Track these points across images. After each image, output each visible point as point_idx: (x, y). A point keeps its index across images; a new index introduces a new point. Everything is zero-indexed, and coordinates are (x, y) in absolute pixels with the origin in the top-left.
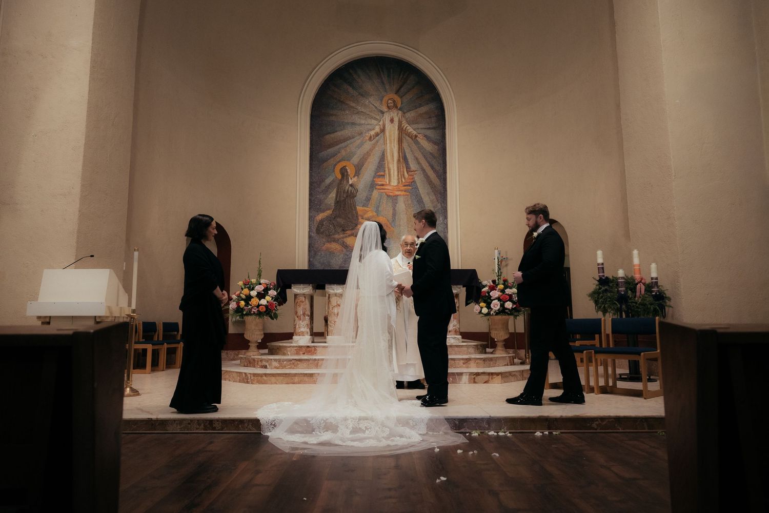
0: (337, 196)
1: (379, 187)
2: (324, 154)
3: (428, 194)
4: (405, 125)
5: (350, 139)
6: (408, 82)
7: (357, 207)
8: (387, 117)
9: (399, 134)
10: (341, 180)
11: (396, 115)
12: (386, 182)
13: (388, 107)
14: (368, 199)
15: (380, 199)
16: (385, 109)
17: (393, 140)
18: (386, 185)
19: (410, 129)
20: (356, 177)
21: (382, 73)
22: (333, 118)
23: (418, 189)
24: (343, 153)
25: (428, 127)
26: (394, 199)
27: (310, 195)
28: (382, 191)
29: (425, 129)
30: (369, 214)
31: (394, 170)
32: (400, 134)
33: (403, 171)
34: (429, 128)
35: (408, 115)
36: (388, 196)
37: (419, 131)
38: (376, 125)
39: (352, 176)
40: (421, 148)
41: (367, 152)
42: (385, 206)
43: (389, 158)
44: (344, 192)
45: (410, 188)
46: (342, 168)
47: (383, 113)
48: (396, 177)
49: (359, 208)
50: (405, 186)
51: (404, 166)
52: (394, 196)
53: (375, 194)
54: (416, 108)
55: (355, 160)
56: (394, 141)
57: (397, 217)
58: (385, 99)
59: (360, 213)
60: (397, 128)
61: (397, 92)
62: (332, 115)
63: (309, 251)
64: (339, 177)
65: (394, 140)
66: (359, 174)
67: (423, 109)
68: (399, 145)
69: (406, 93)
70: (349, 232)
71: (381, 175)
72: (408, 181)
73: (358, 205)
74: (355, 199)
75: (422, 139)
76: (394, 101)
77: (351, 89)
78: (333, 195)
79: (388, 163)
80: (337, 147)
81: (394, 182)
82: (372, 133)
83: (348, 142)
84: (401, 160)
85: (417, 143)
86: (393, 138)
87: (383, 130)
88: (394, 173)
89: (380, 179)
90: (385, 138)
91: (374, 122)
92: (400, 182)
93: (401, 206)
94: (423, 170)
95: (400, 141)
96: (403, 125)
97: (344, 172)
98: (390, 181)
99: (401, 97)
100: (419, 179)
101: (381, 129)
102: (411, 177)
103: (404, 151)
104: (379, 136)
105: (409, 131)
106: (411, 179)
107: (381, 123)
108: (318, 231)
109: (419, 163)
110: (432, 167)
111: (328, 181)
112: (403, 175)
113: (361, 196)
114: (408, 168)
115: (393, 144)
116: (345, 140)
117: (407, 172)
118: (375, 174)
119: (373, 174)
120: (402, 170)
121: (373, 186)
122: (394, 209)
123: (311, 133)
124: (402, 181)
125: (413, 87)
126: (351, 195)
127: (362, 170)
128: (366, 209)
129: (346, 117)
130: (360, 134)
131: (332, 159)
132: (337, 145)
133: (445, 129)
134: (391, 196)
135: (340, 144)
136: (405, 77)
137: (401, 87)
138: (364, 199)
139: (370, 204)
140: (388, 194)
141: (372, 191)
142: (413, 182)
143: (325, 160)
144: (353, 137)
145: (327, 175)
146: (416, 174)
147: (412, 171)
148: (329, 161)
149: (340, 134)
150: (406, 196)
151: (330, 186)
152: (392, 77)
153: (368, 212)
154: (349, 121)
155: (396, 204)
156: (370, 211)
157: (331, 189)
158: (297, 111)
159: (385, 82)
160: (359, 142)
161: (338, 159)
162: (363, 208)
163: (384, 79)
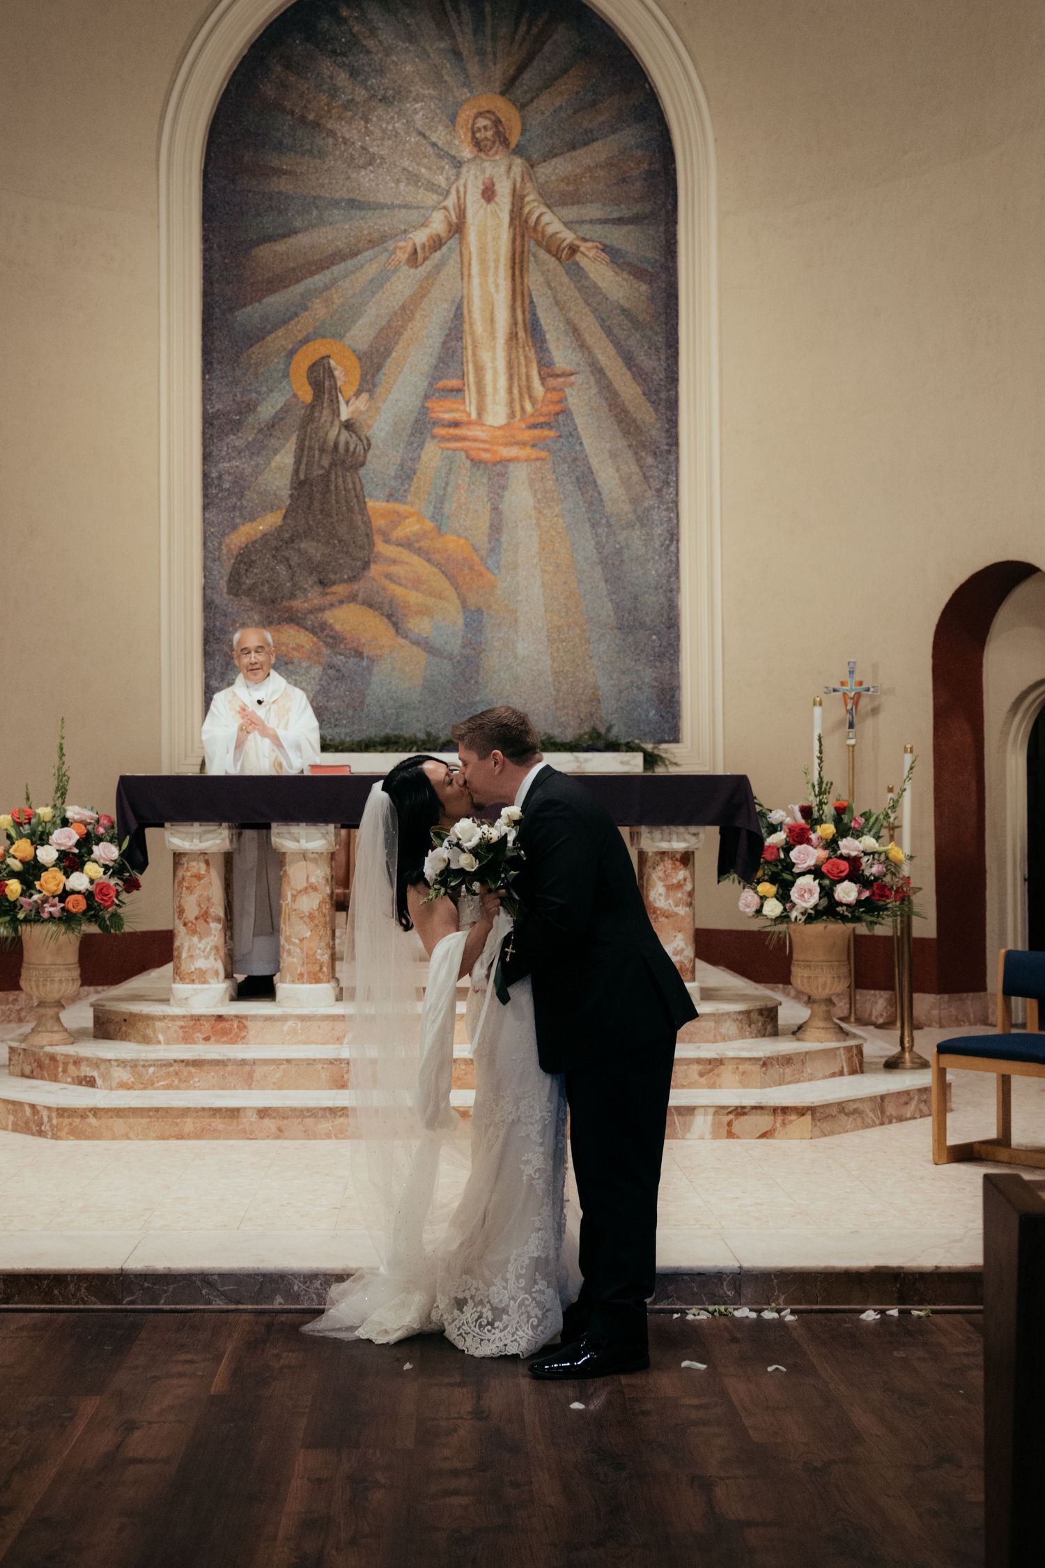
0: (298, 462)
1: (444, 431)
2: (249, 314)
3: (614, 455)
4: (535, 208)
5: (343, 258)
6: (548, 48)
8: (472, 181)
10: (312, 407)
12: (469, 415)
13: (478, 145)
14: (407, 473)
15: (448, 475)
17: (492, 264)
18: (469, 423)
19: (553, 224)
20: (365, 396)
21: (453, 19)
22: (283, 185)
23: (579, 438)
24: (319, 309)
25: (615, 215)
26: (495, 473)
27: (207, 457)
28: (453, 445)
29: (604, 222)
30: (410, 528)
32: (518, 242)
33: (528, 377)
34: (620, 221)
35: (546, 171)
36: (476, 463)
37: (586, 230)
38: (434, 208)
39: (350, 390)
40: (588, 291)
41: (403, 308)
42: (463, 500)
43: (479, 328)
44: (322, 450)
45: (552, 434)
46: (314, 364)
47: (458, 164)
48: (502, 395)
49: (375, 505)
50: (533, 426)
51: (532, 354)
52: (495, 464)
53: (432, 454)
54: (574, 148)
55: (361, 334)
56: (497, 267)
57: (504, 538)
58: (466, 114)
59: (379, 523)
60: (506, 218)
61: (507, 88)
62: (279, 172)
63: (207, 655)
64: (306, 394)
65: (497, 261)
66: (374, 386)
67: (599, 152)
69: (538, 93)
70: (340, 589)
71: (452, 390)
72: (545, 410)
73: (371, 496)
74: (362, 472)
75: (595, 259)
76: (497, 122)
77: (344, 75)
78: (285, 458)
79: (475, 347)
80: (299, 288)
81: (497, 414)
82: (420, 237)
83: (336, 269)
84: (521, 334)
85: (577, 273)
86: (491, 256)
87: (457, 228)
88: (495, 382)
89: (448, 404)
90: (465, 252)
91: (432, 199)
92: (518, 414)
93: (521, 496)
94: (598, 371)
95: (518, 265)
96: (526, 210)
97: (321, 378)
98: (481, 410)
99: (522, 107)
100: (582, 402)
101: (450, 224)
102: (554, 396)
103: (532, 302)
104: (444, 249)
105: (550, 230)
106: (552, 402)
107: (451, 202)
108: (235, 582)
109: (583, 346)
110: (629, 360)
111: (267, 411)
112: (529, 388)
113: (381, 462)
115: (491, 280)
116: (323, 264)
117: (543, 380)
118: (431, 384)
119: (423, 385)
120: (523, 370)
121: (422, 427)
122: (495, 509)
123: (205, 239)
124: (523, 409)
125: (565, 71)
127: (384, 370)
128: (401, 508)
129: (326, 181)
130: (378, 241)
131: (280, 333)
132: (298, 281)
133: (675, 222)
134: (486, 463)
135: (306, 278)
136: (535, 30)
137: (521, 69)
138: (393, 474)
139: (412, 489)
140: (473, 454)
141: (421, 446)
142: (562, 411)
143: (255, 336)
144: (354, 254)
145: (264, 389)
146: (571, 385)
147: (558, 376)
148: (269, 338)
149: (307, 241)
150: (538, 464)
151: (273, 426)
152: (488, 31)
153: (407, 517)
154: (337, 196)
155: (504, 488)
156: (412, 515)
157: (279, 438)
158: (158, 160)
159: (465, 53)
160: (371, 270)
161: (299, 331)
162: (391, 505)
163: (460, 39)
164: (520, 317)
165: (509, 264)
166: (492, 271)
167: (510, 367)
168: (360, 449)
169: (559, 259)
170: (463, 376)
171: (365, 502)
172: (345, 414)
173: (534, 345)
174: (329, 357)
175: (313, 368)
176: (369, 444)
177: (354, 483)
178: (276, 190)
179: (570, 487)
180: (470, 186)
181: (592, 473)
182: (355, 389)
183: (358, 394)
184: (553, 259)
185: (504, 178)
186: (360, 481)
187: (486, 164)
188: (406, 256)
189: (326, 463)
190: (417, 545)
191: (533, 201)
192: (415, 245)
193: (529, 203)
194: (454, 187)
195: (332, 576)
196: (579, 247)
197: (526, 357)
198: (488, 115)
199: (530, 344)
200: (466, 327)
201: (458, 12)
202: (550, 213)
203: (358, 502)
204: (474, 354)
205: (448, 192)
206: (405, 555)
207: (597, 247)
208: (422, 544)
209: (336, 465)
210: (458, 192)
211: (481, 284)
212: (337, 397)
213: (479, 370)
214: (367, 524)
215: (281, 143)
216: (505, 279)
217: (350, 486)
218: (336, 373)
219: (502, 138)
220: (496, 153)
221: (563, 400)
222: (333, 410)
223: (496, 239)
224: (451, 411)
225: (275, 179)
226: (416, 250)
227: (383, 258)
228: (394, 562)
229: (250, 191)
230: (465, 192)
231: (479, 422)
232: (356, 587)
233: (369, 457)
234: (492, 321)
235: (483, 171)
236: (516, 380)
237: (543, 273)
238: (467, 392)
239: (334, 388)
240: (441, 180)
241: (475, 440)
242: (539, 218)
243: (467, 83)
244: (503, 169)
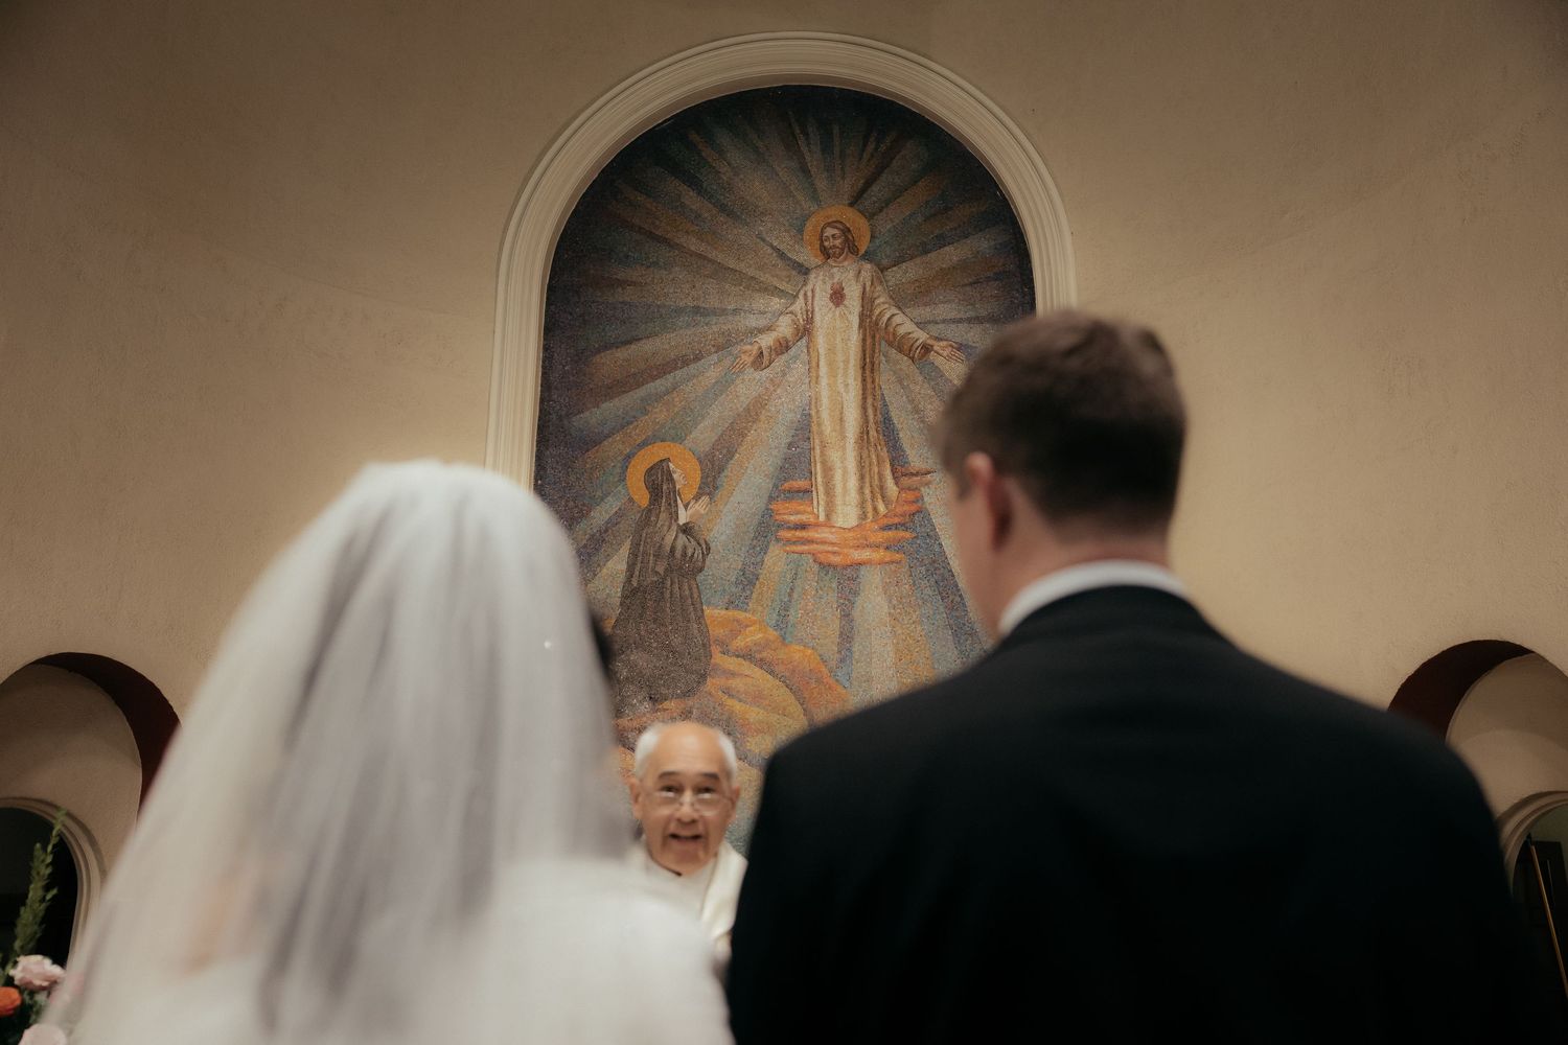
0: (631, 567)
1: (788, 534)
2: (589, 419)
4: (885, 309)
5: (686, 362)
6: (895, 164)
7: (707, 612)
8: (819, 286)
9: (864, 340)
11: (852, 277)
13: (826, 253)
14: (748, 579)
15: (794, 579)
17: (841, 365)
18: (817, 525)
19: (904, 325)
20: (705, 499)
21: (801, 141)
22: (627, 295)
23: (937, 538)
24: (660, 414)
25: (971, 314)
26: (845, 578)
28: (800, 548)
29: (960, 321)
30: (751, 637)
31: (845, 472)
32: (869, 341)
33: (881, 476)
34: (978, 320)
35: (896, 275)
36: (825, 567)
39: (688, 495)
40: (943, 389)
41: (747, 410)
42: (810, 607)
43: (828, 427)
44: (657, 556)
45: (907, 535)
46: (652, 468)
48: (853, 496)
49: (714, 613)
50: (888, 527)
51: (884, 454)
52: (845, 567)
53: (776, 559)
54: (926, 252)
55: (703, 435)
56: (846, 369)
57: (856, 648)
59: (716, 632)
60: (855, 321)
62: (623, 284)
64: (642, 497)
65: (846, 362)
66: (716, 488)
67: (952, 254)
68: (864, 380)
69: (887, 203)
70: (671, 704)
71: (798, 492)
72: (899, 510)
73: (709, 604)
74: (700, 577)
75: (949, 358)
76: (846, 231)
79: (823, 447)
80: (641, 392)
81: (847, 515)
82: (766, 341)
83: (678, 374)
84: (873, 433)
85: (931, 369)
86: (840, 357)
87: (805, 331)
88: (845, 481)
89: (793, 506)
90: (814, 354)
91: (776, 303)
92: (870, 515)
93: (874, 602)
96: (877, 312)
97: (659, 483)
99: (870, 216)
100: (939, 500)
101: (797, 329)
102: (910, 496)
103: (883, 398)
104: (792, 352)
105: (901, 331)
106: (907, 502)
111: (600, 515)
112: (882, 488)
113: (721, 567)
115: (840, 380)
116: (668, 368)
117: (896, 480)
118: (775, 486)
119: (767, 485)
120: (876, 469)
121: (766, 529)
122: (847, 616)
123: (546, 348)
124: (875, 509)
125: (914, 182)
126: (686, 567)
127: (726, 473)
128: (741, 615)
129: (671, 291)
130: (725, 345)
131: (618, 437)
132: (639, 385)
134: (835, 567)
135: (647, 383)
136: (883, 148)
137: (868, 184)
138: (733, 579)
139: (754, 596)
140: (822, 558)
141: (765, 550)
142: (918, 511)
143: (590, 442)
144: (697, 358)
145: (599, 493)
146: (927, 484)
147: (912, 474)
148: (606, 443)
149: (649, 348)
150: (893, 567)
151: (606, 531)
152: (837, 150)
153: (747, 626)
154: (682, 304)
155: (856, 594)
156: (754, 623)
157: (612, 544)
158: (498, 270)
159: (813, 170)
160: (714, 372)
161: (639, 435)
162: (730, 613)
163: (808, 158)
164: (871, 417)
165: (859, 363)
166: (841, 371)
167: (861, 466)
168: (698, 554)
169: (912, 359)
171: (702, 610)
172: (682, 520)
173: (887, 443)
175: (650, 472)
176: (708, 549)
177: (690, 589)
178: (621, 300)
179: (928, 591)
180: (818, 290)
181: (953, 576)
182: (695, 491)
183: (697, 498)
184: (906, 358)
185: (853, 282)
186: (698, 587)
187: (835, 270)
188: (752, 358)
189: (661, 569)
190: (758, 656)
191: (883, 303)
192: (760, 348)
193: (879, 304)
194: (802, 292)
195: (664, 691)
196: (932, 346)
197: (878, 456)
198: (838, 225)
199: (882, 443)
200: (814, 428)
201: (806, 134)
202: (902, 315)
203: (695, 610)
204: (822, 454)
205: (796, 296)
206: (747, 668)
207: (951, 346)
208: (764, 654)
209: (672, 571)
210: (805, 294)
211: (829, 385)
212: (676, 501)
213: (828, 471)
214: (704, 633)
215: (627, 257)
216: (855, 379)
217: (687, 593)
218: (675, 476)
219: (850, 247)
220: (845, 259)
221: (918, 500)
222: (671, 514)
223: (845, 341)
224: (798, 513)
225: (620, 290)
226: (762, 353)
227: (727, 362)
228: (733, 674)
229: (594, 302)
230: (813, 297)
231: (828, 523)
232: (690, 703)
233: (707, 563)
235: (832, 276)
236: (867, 480)
237: (895, 373)
238: (814, 493)
239: (674, 492)
240: (789, 288)
241: (823, 542)
242: (889, 319)
243: (815, 197)
244: (851, 274)
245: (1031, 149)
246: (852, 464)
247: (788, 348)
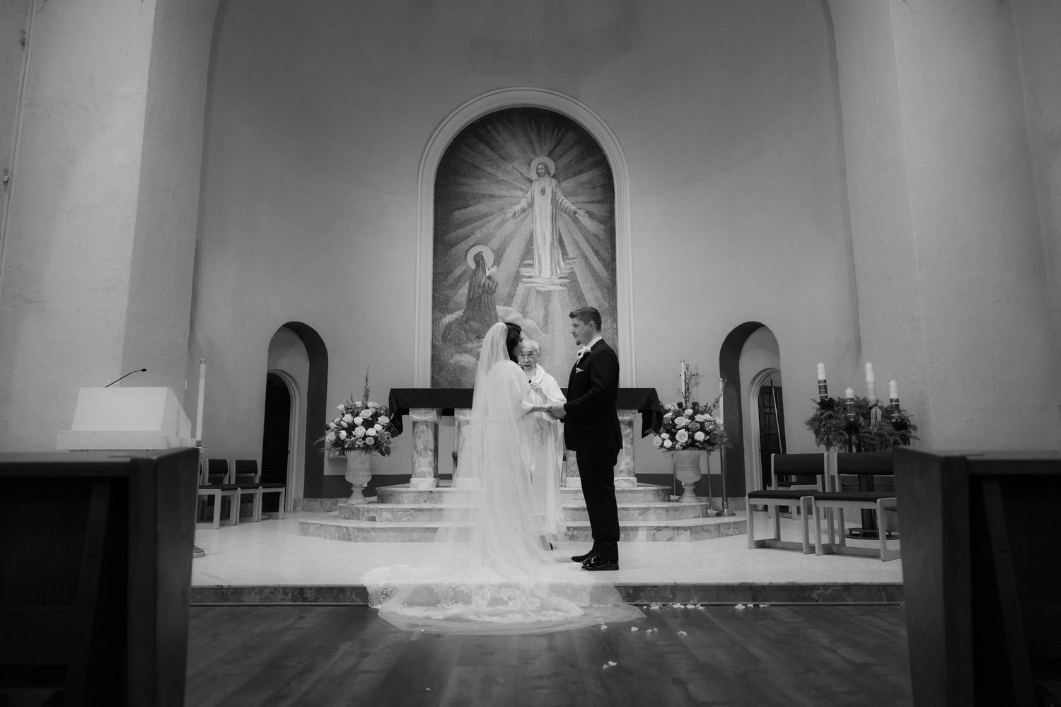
0: (469, 292)
1: (526, 280)
2: (452, 236)
3: (591, 289)
5: (488, 216)
6: (564, 141)
7: (498, 307)
8: (536, 187)
10: (475, 271)
11: (549, 184)
14: (511, 296)
15: (528, 296)
16: (534, 176)
20: (496, 266)
21: (529, 129)
22: (464, 189)
23: (578, 282)
24: (478, 234)
25: (591, 200)
26: (546, 296)
27: (434, 290)
28: (530, 285)
29: (587, 202)
30: (513, 316)
33: (558, 260)
34: (593, 202)
35: (565, 184)
36: (539, 292)
38: (522, 197)
40: (582, 228)
41: (510, 234)
42: (533, 306)
44: (479, 287)
45: (568, 281)
46: (476, 255)
47: (531, 181)
48: (549, 267)
50: (561, 278)
52: (546, 292)
53: (521, 289)
54: (576, 176)
55: (495, 243)
57: (549, 320)
61: (549, 155)
62: (463, 184)
63: (433, 365)
64: (473, 266)
65: (546, 217)
66: (499, 263)
67: (585, 177)
69: (562, 156)
71: (529, 264)
72: (565, 272)
73: (498, 304)
74: (494, 295)
75: (583, 216)
77: (488, 150)
78: (463, 292)
80: (472, 226)
81: (546, 273)
82: (517, 208)
83: (485, 220)
84: (556, 244)
85: (576, 221)
87: (531, 205)
89: (527, 269)
91: (519, 193)
93: (556, 304)
94: (586, 258)
95: (554, 219)
97: (479, 259)
99: (555, 161)
100: (579, 269)
101: (528, 203)
102: (569, 267)
104: (526, 212)
105: (566, 206)
108: (444, 338)
109: (579, 248)
110: (597, 253)
111: (458, 272)
113: (502, 291)
114: (565, 254)
116: (481, 217)
118: (521, 262)
119: (517, 262)
120: (556, 256)
121: (517, 278)
123: (435, 209)
124: (556, 271)
125: (571, 148)
127: (503, 257)
128: (509, 308)
129: (481, 188)
130: (501, 210)
131: (463, 243)
132: (470, 224)
133: (614, 202)
134: (542, 292)
135: (473, 223)
136: (560, 134)
137: (554, 149)
138: (506, 296)
139: (513, 302)
140: (537, 288)
141: (517, 285)
142: (572, 273)
143: (454, 244)
144: (492, 214)
145: (457, 264)
146: (575, 263)
147: (570, 259)
148: (459, 245)
149: (473, 210)
150: (563, 292)
151: (460, 278)
152: (543, 134)
153: (511, 313)
154: (486, 193)
155: (550, 302)
156: (513, 311)
157: (462, 283)
159: (534, 142)
160: (499, 219)
161: (471, 243)
162: (505, 308)
163: (532, 137)
165: (551, 218)
170: (533, 259)
174: (482, 252)
178: (463, 191)
179: (575, 301)
180: (536, 189)
181: (583, 296)
183: (493, 266)
187: (542, 182)
200: (535, 241)
201: (531, 127)
205: (528, 192)
213: (539, 257)
214: (496, 315)
215: (465, 174)
217: (490, 300)
221: (572, 268)
224: (529, 272)
225: (462, 187)
227: (503, 216)
229: (452, 191)
234: (544, 239)
235: (541, 184)
237: (564, 222)
240: (525, 188)
243: (534, 152)
244: (548, 183)
245: (613, 136)
246: (548, 255)
247: (525, 211)
